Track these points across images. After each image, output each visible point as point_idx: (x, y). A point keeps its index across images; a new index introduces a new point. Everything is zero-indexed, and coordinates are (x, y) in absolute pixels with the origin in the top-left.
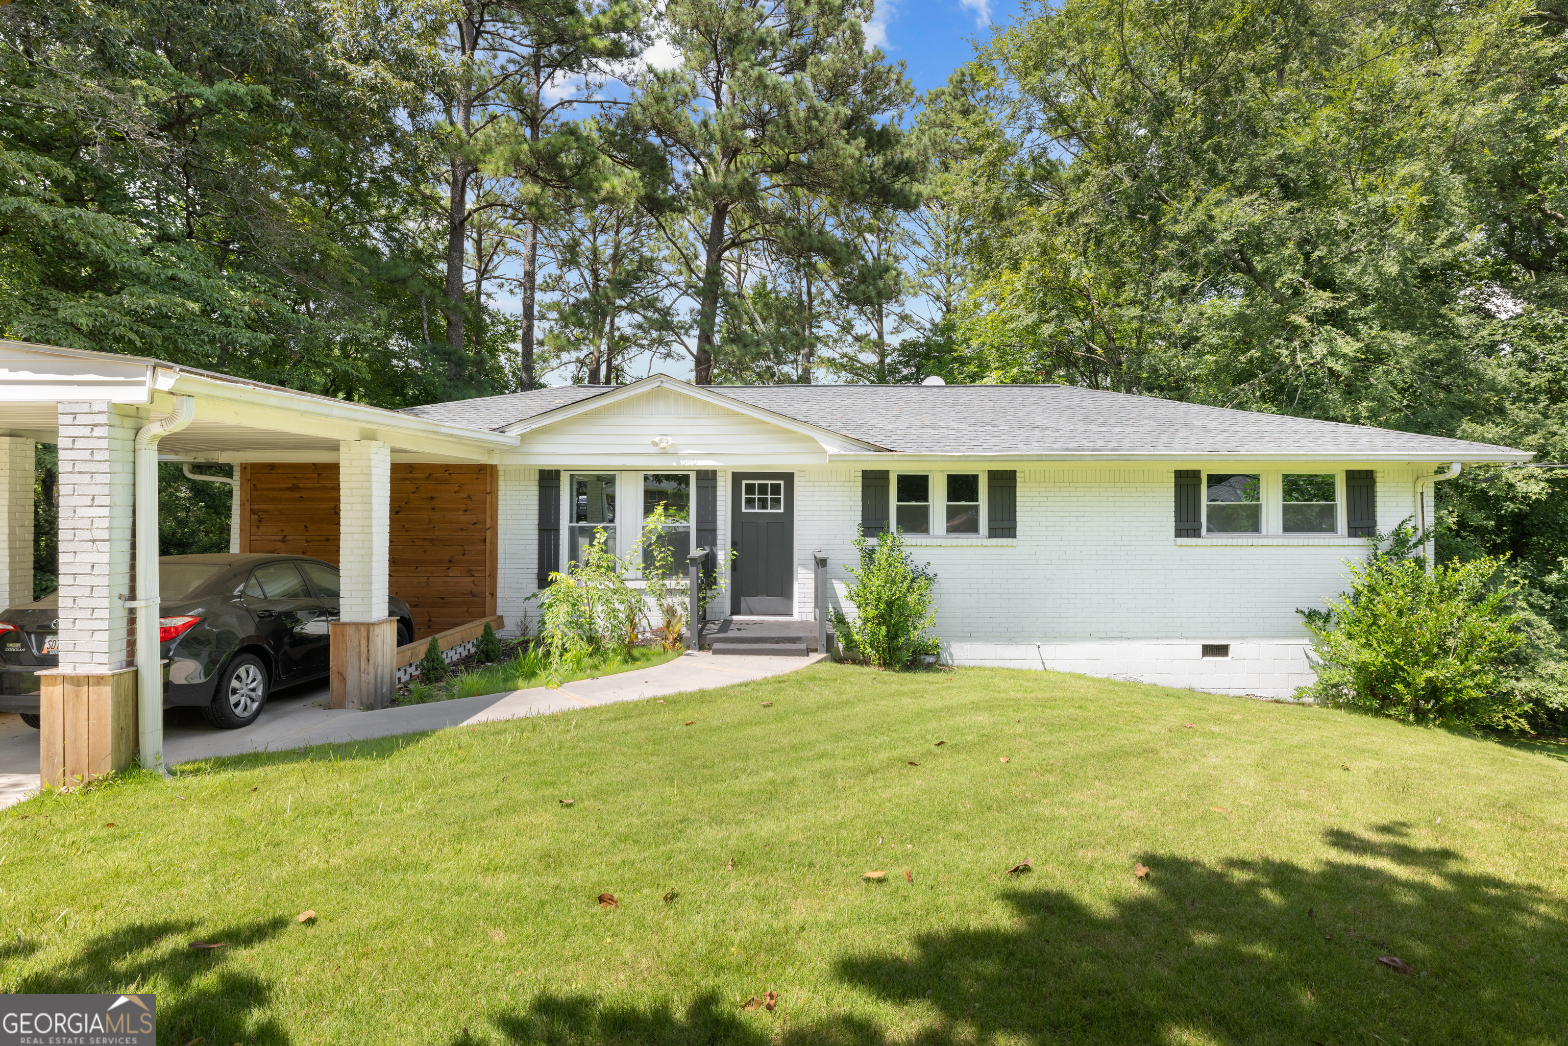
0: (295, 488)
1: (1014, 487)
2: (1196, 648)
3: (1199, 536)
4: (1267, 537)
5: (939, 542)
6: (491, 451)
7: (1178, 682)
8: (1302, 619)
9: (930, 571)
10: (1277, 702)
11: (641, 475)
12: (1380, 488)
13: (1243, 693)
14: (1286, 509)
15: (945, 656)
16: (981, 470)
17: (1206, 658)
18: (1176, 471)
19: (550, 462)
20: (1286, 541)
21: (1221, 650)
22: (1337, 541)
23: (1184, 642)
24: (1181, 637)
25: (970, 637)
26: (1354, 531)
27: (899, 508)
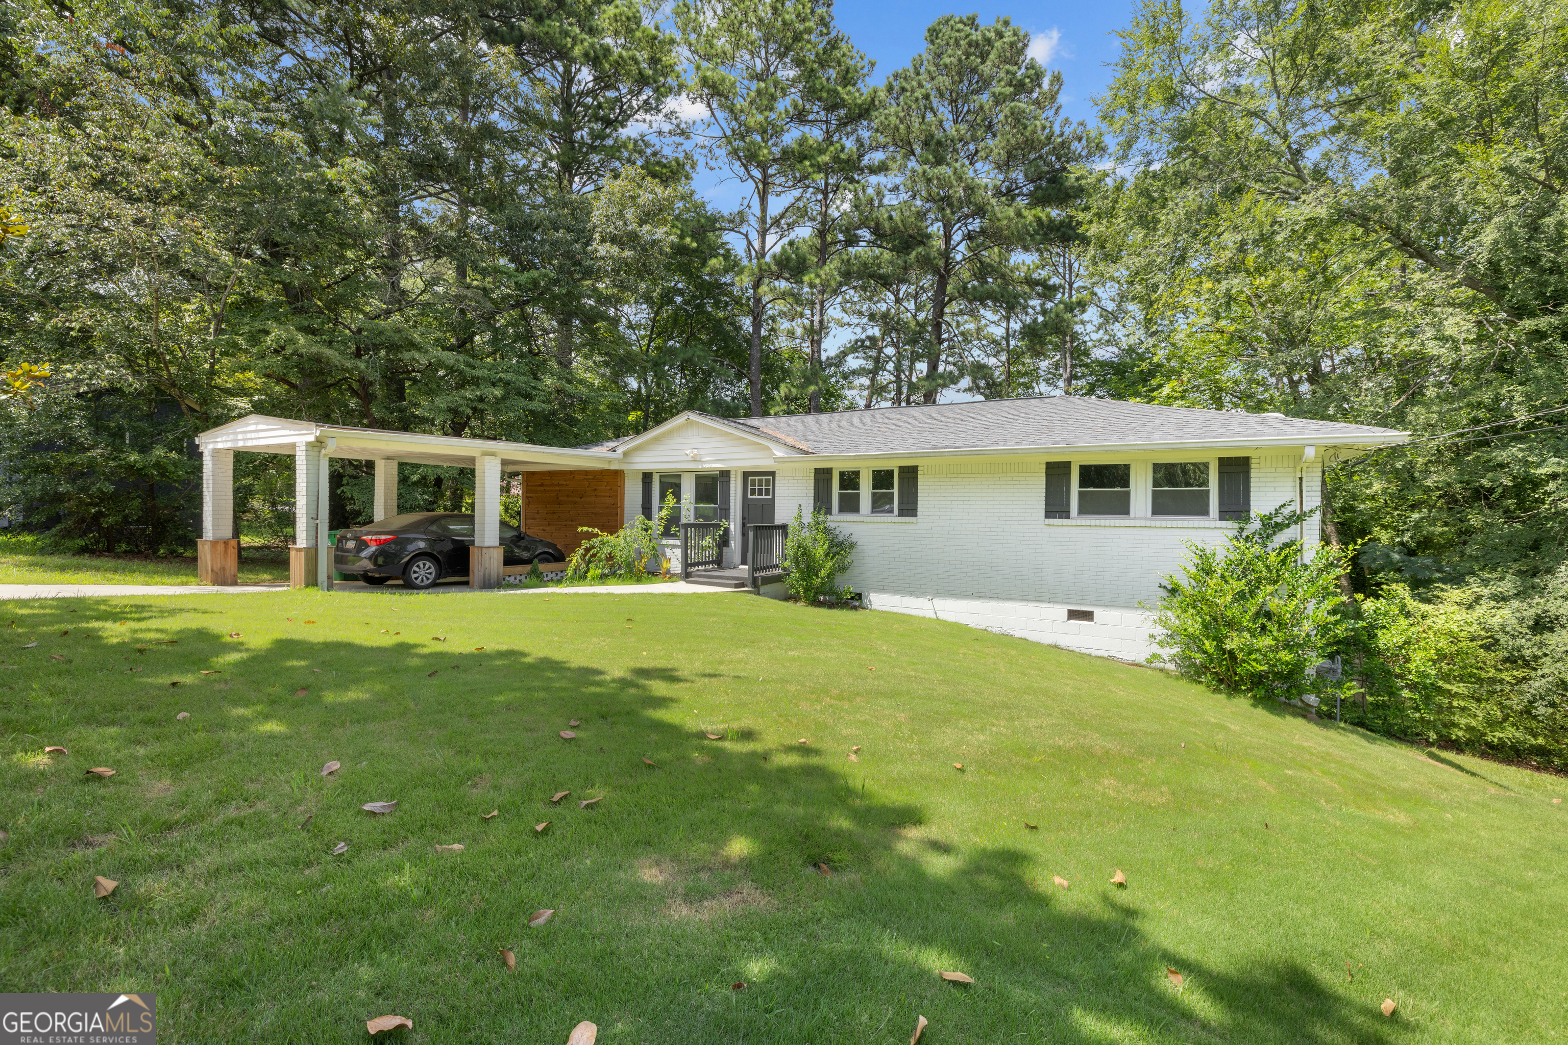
0: (542, 485)
1: (916, 479)
2: (1062, 611)
3: (1068, 517)
4: (1134, 519)
5: (865, 519)
6: (610, 462)
7: (1047, 639)
8: (1165, 594)
9: (854, 539)
10: (1137, 665)
11: (693, 475)
12: (1254, 473)
13: (1105, 654)
14: (1155, 495)
15: (865, 601)
16: (893, 465)
17: (1071, 621)
18: (1047, 463)
19: (648, 467)
20: (1153, 523)
21: (1087, 616)
22: (1207, 524)
23: (1051, 605)
24: (1049, 601)
25: (882, 589)
26: (1224, 515)
27: (841, 495)
